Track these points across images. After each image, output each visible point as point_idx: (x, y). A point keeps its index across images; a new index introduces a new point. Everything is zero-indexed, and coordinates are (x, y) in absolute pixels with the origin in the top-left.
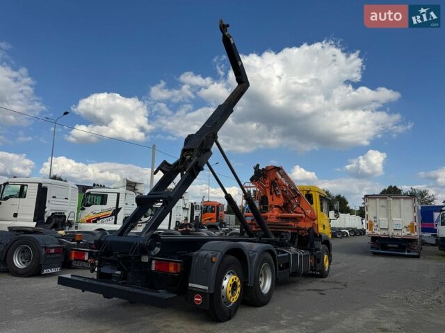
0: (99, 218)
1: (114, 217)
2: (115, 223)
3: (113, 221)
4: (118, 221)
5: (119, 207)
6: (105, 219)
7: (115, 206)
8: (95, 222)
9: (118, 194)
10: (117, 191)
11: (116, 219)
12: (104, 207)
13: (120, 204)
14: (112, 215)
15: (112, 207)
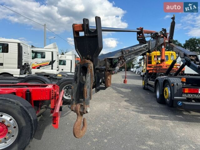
0: (41, 66)
1: (51, 66)
2: (52, 69)
3: (51, 67)
4: (53, 68)
5: (54, 60)
6: (45, 67)
7: (51, 59)
8: (38, 68)
9: (52, 53)
10: (51, 50)
11: (52, 66)
12: (43, 59)
13: (54, 58)
14: (49, 64)
15: (49, 60)
